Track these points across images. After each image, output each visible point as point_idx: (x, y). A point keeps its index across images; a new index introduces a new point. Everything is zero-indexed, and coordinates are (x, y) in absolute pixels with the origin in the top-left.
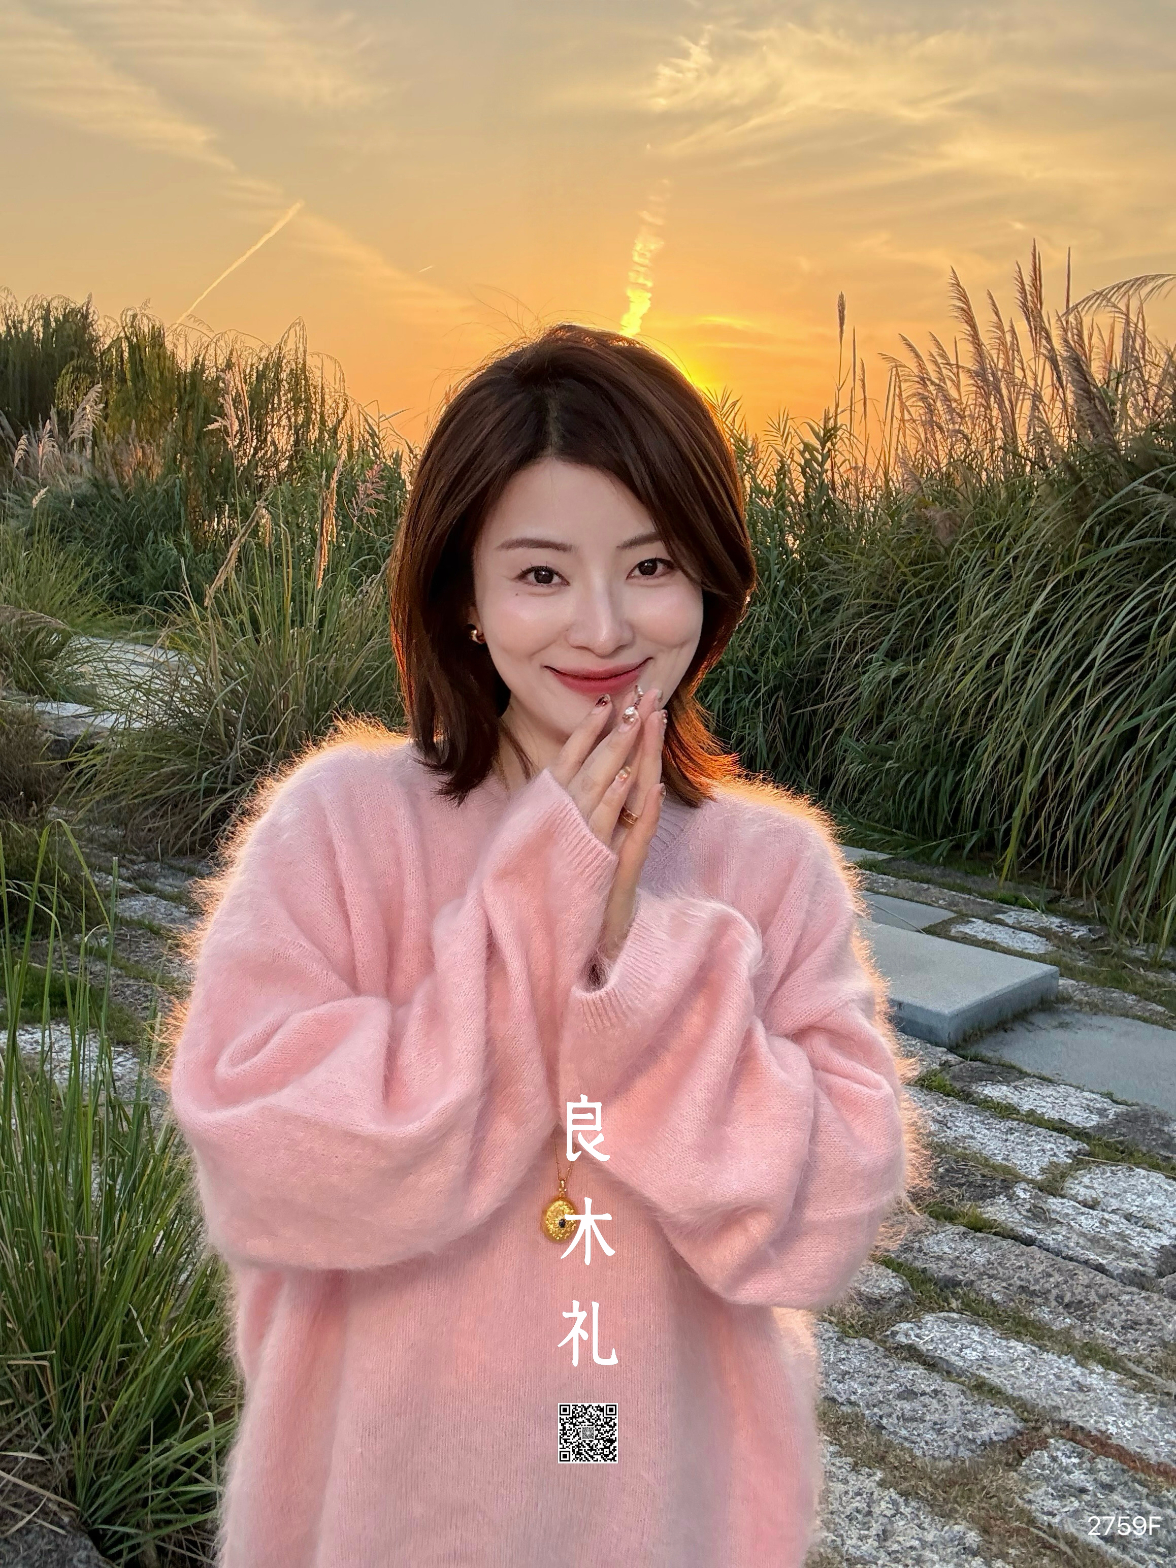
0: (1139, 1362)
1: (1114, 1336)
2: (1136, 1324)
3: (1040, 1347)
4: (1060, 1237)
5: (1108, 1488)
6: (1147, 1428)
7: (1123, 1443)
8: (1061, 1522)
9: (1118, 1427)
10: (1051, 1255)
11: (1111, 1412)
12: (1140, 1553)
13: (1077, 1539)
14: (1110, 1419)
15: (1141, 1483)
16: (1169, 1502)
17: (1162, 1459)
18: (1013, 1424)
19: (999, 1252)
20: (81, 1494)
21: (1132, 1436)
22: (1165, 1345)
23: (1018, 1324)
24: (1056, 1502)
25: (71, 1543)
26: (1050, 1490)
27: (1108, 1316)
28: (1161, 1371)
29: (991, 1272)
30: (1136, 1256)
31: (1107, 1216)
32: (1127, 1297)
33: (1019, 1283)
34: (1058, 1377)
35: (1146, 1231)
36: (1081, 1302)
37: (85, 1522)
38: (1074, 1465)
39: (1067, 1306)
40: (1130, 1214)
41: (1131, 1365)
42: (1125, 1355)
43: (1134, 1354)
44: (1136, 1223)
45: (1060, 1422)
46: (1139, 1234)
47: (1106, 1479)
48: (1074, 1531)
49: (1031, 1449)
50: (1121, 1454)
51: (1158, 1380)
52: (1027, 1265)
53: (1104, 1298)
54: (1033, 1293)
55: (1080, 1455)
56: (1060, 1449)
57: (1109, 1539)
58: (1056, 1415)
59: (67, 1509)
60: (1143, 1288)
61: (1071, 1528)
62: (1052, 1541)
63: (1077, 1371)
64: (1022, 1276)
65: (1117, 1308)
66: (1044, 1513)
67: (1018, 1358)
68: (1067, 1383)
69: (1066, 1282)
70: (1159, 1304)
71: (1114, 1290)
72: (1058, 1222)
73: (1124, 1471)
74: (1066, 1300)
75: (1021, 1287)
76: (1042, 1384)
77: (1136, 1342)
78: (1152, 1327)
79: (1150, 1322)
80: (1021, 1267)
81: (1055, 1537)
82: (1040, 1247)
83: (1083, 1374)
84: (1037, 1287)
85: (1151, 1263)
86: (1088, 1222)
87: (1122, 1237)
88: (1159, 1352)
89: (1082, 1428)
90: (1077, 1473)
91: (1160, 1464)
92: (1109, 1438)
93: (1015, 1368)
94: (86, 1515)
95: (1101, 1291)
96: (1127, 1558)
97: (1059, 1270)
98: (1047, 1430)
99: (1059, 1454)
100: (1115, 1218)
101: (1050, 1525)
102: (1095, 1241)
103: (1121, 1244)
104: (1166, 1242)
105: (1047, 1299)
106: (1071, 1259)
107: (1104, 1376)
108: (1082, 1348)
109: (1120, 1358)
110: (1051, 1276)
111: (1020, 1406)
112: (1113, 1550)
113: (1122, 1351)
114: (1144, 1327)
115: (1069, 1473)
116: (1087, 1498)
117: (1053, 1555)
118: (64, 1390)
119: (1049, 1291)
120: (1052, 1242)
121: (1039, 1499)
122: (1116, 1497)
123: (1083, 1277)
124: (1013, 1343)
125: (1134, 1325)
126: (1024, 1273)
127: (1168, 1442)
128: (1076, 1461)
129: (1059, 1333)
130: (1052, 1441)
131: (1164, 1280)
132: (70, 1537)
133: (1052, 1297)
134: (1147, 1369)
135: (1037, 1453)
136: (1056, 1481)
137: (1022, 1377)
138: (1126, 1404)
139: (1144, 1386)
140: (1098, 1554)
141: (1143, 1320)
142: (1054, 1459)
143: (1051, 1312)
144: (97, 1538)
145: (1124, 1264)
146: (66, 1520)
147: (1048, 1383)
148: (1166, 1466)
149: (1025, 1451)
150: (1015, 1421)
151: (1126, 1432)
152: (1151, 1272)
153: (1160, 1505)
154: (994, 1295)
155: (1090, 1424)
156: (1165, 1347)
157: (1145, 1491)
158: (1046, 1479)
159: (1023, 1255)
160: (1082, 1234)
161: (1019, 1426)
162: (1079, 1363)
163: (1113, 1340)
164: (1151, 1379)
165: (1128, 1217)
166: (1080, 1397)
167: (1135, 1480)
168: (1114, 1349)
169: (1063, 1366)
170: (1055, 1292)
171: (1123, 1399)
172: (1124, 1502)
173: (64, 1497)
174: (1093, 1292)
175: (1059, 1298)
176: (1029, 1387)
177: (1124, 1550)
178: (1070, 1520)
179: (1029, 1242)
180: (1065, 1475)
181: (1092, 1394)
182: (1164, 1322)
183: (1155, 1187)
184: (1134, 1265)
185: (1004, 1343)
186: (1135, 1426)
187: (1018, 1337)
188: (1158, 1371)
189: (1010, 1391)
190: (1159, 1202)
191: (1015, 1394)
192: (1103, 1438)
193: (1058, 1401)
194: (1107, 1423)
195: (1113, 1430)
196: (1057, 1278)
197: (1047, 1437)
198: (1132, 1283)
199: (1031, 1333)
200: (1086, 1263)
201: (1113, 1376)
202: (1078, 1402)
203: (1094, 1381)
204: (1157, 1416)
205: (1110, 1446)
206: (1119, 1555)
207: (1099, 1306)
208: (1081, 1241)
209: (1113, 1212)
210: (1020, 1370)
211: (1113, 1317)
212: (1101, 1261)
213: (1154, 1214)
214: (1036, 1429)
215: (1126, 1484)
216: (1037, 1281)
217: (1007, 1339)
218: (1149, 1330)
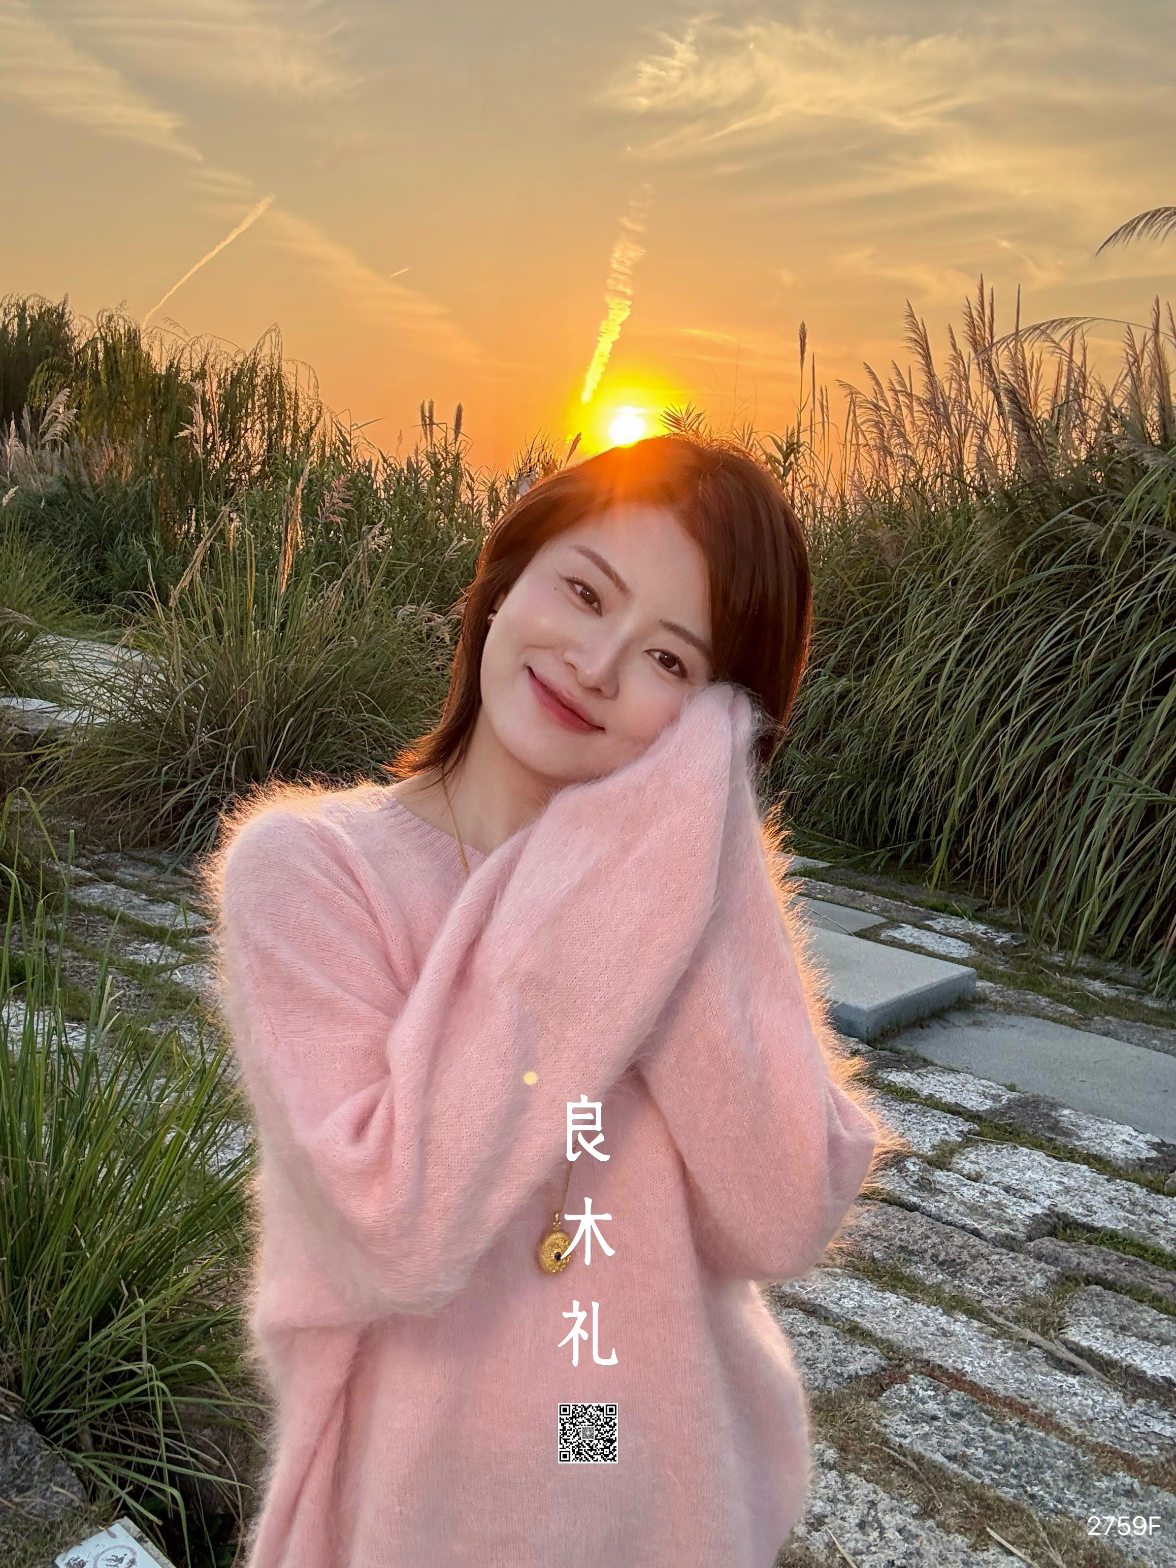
0: (1000, 1313)
1: (981, 1290)
2: (1001, 1280)
3: (912, 1299)
4: (942, 1205)
5: (958, 1416)
6: (1000, 1368)
7: (976, 1380)
8: (911, 1443)
9: (973, 1366)
10: (931, 1220)
11: (968, 1353)
12: (978, 1469)
13: (923, 1457)
14: (967, 1359)
15: (988, 1413)
16: (1011, 1429)
17: (1009, 1394)
18: (878, 1361)
19: (884, 1217)
20: (26, 1388)
21: (985, 1374)
22: (1025, 1298)
23: (895, 1279)
24: (909, 1427)
25: (16, 1428)
26: (905, 1417)
27: (977, 1273)
28: (1019, 1321)
29: (875, 1234)
30: (1009, 1222)
31: (987, 1187)
32: (996, 1257)
33: (899, 1243)
34: (925, 1324)
35: (1022, 1201)
36: (954, 1260)
37: (29, 1413)
38: (930, 1397)
39: (941, 1264)
40: (1009, 1187)
41: (992, 1315)
42: (989, 1307)
43: (996, 1306)
44: (1014, 1195)
45: (921, 1361)
46: (1015, 1203)
47: (955, 1408)
48: (921, 1449)
49: (892, 1383)
50: (973, 1388)
51: (1016, 1328)
52: (909, 1229)
53: (974, 1258)
54: (912, 1253)
55: (936, 1389)
56: (920, 1385)
57: (951, 1458)
58: (918, 1355)
59: (13, 1400)
60: (1013, 1250)
61: (919, 1448)
62: (902, 1458)
63: (943, 1319)
64: (903, 1237)
65: (985, 1266)
66: (897, 1436)
67: (891, 1307)
68: (933, 1329)
69: (942, 1243)
70: (1024, 1263)
71: (985, 1251)
72: (942, 1192)
73: (973, 1402)
74: (941, 1259)
75: (901, 1247)
76: (910, 1329)
77: (1000, 1296)
78: (1016, 1283)
79: (1014, 1279)
80: (902, 1230)
81: (905, 1456)
82: (923, 1213)
83: (948, 1322)
84: (915, 1247)
85: (1022, 1228)
86: (970, 1193)
87: (999, 1206)
88: (1020, 1305)
89: (940, 1366)
90: (931, 1403)
91: (1006, 1397)
92: (964, 1375)
93: (886, 1315)
94: (30, 1405)
95: (973, 1251)
96: (966, 1473)
97: (937, 1233)
98: (908, 1367)
99: (917, 1387)
100: (994, 1189)
101: (901, 1445)
102: (973, 1209)
103: (997, 1212)
104: (1038, 1211)
105: (923, 1257)
106: (950, 1224)
107: (968, 1323)
108: (950, 1299)
109: (983, 1310)
110: (929, 1238)
111: (888, 1347)
112: (954, 1466)
113: (986, 1303)
114: (1008, 1283)
115: (924, 1404)
116: (936, 1423)
117: (901, 1470)
118: (14, 1296)
119: (926, 1251)
120: (934, 1209)
121: (894, 1424)
122: (964, 1424)
123: (958, 1240)
124: (888, 1294)
125: (1000, 1281)
126: (904, 1235)
127: (1017, 1380)
128: (932, 1393)
129: (931, 1286)
130: (912, 1376)
131: (1032, 1244)
132: (15, 1423)
133: (928, 1256)
134: (1007, 1319)
135: (897, 1386)
136: (911, 1408)
137: (892, 1322)
138: (983, 1348)
139: (1003, 1333)
140: (940, 1470)
141: (1009, 1277)
142: (912, 1392)
143: (925, 1269)
144: (39, 1424)
145: (997, 1229)
146: (12, 1410)
147: (916, 1328)
148: (1012, 1399)
149: (887, 1385)
150: (881, 1358)
151: (980, 1371)
152: (1021, 1236)
153: (1003, 1431)
154: (875, 1253)
155: (949, 1363)
156: (1026, 1301)
157: (990, 1419)
158: (903, 1408)
159: (905, 1219)
160: (963, 1203)
161: (883, 1363)
162: (945, 1313)
163: (979, 1294)
164: (1010, 1327)
165: (1007, 1189)
166: (943, 1340)
167: (982, 1410)
168: (979, 1301)
169: (931, 1315)
170: (930, 1252)
171: (981, 1344)
172: (970, 1428)
173: (10, 1389)
174: (965, 1252)
175: (935, 1257)
176: (898, 1331)
177: (965, 1466)
178: (919, 1441)
179: (913, 1208)
180: (920, 1405)
181: (953, 1339)
182: (1026, 1278)
183: (1035, 1164)
184: (1006, 1230)
185: (880, 1294)
186: (989, 1366)
187: (893, 1289)
188: (1016, 1320)
189: (879, 1334)
190: (1037, 1177)
191: (884, 1336)
192: (959, 1375)
193: (922, 1343)
194: (963, 1363)
195: (968, 1368)
196: (935, 1239)
197: (908, 1372)
198: (1003, 1246)
199: (905, 1287)
200: (963, 1227)
201: (976, 1324)
202: (940, 1344)
203: (957, 1327)
204: (1010, 1359)
205: (965, 1382)
206: (960, 1471)
207: (970, 1264)
208: (961, 1209)
209: (994, 1184)
210: (891, 1317)
211: (981, 1274)
212: (976, 1226)
213: (1031, 1187)
214: (900, 1366)
215: (974, 1413)
216: (915, 1242)
217: (883, 1291)
218: (1012, 1285)
